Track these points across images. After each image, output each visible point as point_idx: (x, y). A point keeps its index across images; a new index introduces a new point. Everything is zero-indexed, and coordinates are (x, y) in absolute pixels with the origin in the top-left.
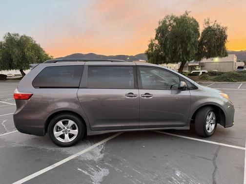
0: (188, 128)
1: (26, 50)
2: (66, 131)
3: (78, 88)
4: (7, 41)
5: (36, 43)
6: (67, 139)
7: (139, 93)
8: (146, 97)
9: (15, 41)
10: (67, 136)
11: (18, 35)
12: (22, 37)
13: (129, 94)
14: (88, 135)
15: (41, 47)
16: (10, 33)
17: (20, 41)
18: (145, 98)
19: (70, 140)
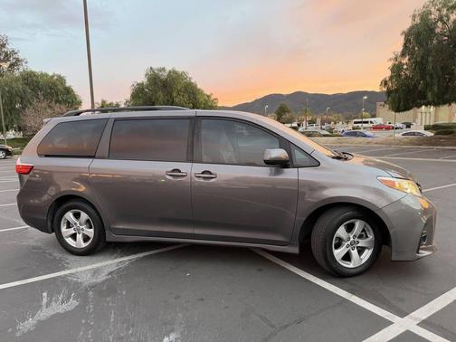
0: (295, 250)
1: (175, 94)
2: (77, 230)
3: (93, 157)
4: (148, 80)
5: (193, 81)
6: (80, 243)
7: (191, 170)
8: (205, 178)
9: (161, 81)
10: (79, 237)
11: (163, 69)
12: (170, 72)
13: (174, 171)
14: (107, 240)
15: (199, 87)
16: (154, 67)
17: (166, 79)
18: (202, 180)
19: (84, 245)
